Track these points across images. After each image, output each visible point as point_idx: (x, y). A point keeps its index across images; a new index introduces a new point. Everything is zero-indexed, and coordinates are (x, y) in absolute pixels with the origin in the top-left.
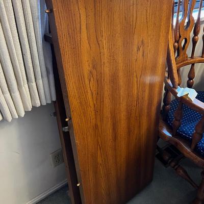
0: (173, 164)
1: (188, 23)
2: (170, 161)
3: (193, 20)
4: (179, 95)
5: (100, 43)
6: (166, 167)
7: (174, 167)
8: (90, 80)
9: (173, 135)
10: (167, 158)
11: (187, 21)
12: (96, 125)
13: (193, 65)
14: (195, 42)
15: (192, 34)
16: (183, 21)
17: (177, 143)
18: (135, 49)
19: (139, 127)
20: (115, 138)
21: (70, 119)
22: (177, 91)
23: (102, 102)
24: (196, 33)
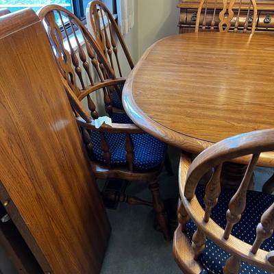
0: (121, 198)
1: (65, 57)
2: (117, 197)
3: (68, 53)
4: (97, 127)
5: (5, 104)
6: (115, 209)
7: (124, 201)
8: (11, 148)
9: (109, 169)
10: (113, 196)
11: (62, 55)
13: (88, 96)
14: (79, 74)
15: (73, 67)
16: (60, 56)
17: (116, 174)
19: (77, 176)
22: (92, 124)
23: (32, 166)
24: (76, 65)
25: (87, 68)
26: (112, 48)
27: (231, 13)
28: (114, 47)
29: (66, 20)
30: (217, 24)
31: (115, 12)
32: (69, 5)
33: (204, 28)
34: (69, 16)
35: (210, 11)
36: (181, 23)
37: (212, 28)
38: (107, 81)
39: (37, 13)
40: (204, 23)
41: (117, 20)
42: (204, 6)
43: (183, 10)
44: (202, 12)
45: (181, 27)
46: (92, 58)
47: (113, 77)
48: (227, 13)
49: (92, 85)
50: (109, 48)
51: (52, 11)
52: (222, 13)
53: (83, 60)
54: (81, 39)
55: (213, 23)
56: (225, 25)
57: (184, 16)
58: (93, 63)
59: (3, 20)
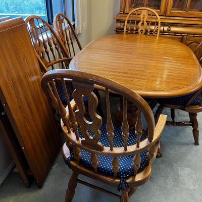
1: (39, 43)
3: (41, 41)
11: (38, 42)
12: (20, 106)
13: (52, 66)
14: (47, 53)
15: (44, 49)
16: (36, 42)
18: (22, 59)
20: (32, 114)
21: (6, 104)
24: (46, 48)
25: (52, 50)
26: (70, 41)
27: (145, 23)
28: (71, 40)
29: (41, 24)
30: (137, 30)
31: (74, 20)
32: (45, 15)
33: (129, 32)
34: (43, 22)
35: (133, 22)
36: (117, 29)
37: (134, 32)
38: (64, 58)
39: (25, 20)
40: (129, 29)
41: (74, 25)
42: (129, 19)
43: (118, 21)
44: (128, 22)
45: (117, 31)
46: (55, 45)
47: (68, 57)
48: (143, 24)
49: (55, 60)
50: (68, 41)
51: (33, 19)
52: (140, 23)
53: (50, 46)
54: (49, 35)
55: (135, 29)
56: (142, 31)
57: (119, 25)
58: (56, 48)
59: (2, 24)
